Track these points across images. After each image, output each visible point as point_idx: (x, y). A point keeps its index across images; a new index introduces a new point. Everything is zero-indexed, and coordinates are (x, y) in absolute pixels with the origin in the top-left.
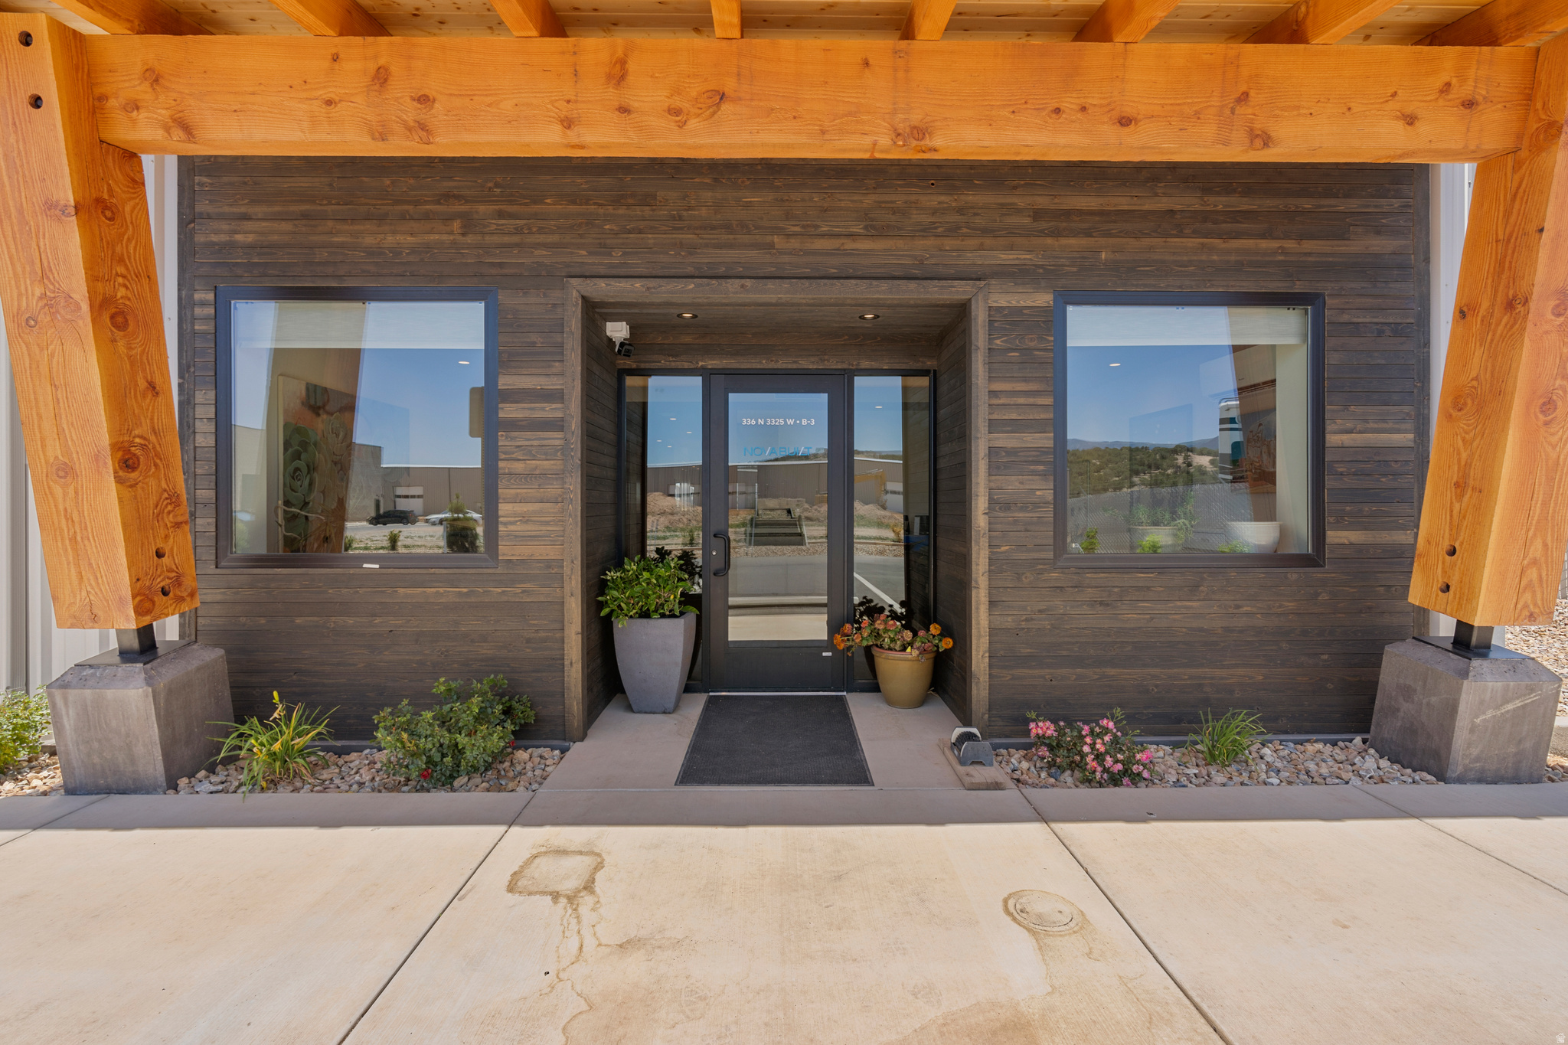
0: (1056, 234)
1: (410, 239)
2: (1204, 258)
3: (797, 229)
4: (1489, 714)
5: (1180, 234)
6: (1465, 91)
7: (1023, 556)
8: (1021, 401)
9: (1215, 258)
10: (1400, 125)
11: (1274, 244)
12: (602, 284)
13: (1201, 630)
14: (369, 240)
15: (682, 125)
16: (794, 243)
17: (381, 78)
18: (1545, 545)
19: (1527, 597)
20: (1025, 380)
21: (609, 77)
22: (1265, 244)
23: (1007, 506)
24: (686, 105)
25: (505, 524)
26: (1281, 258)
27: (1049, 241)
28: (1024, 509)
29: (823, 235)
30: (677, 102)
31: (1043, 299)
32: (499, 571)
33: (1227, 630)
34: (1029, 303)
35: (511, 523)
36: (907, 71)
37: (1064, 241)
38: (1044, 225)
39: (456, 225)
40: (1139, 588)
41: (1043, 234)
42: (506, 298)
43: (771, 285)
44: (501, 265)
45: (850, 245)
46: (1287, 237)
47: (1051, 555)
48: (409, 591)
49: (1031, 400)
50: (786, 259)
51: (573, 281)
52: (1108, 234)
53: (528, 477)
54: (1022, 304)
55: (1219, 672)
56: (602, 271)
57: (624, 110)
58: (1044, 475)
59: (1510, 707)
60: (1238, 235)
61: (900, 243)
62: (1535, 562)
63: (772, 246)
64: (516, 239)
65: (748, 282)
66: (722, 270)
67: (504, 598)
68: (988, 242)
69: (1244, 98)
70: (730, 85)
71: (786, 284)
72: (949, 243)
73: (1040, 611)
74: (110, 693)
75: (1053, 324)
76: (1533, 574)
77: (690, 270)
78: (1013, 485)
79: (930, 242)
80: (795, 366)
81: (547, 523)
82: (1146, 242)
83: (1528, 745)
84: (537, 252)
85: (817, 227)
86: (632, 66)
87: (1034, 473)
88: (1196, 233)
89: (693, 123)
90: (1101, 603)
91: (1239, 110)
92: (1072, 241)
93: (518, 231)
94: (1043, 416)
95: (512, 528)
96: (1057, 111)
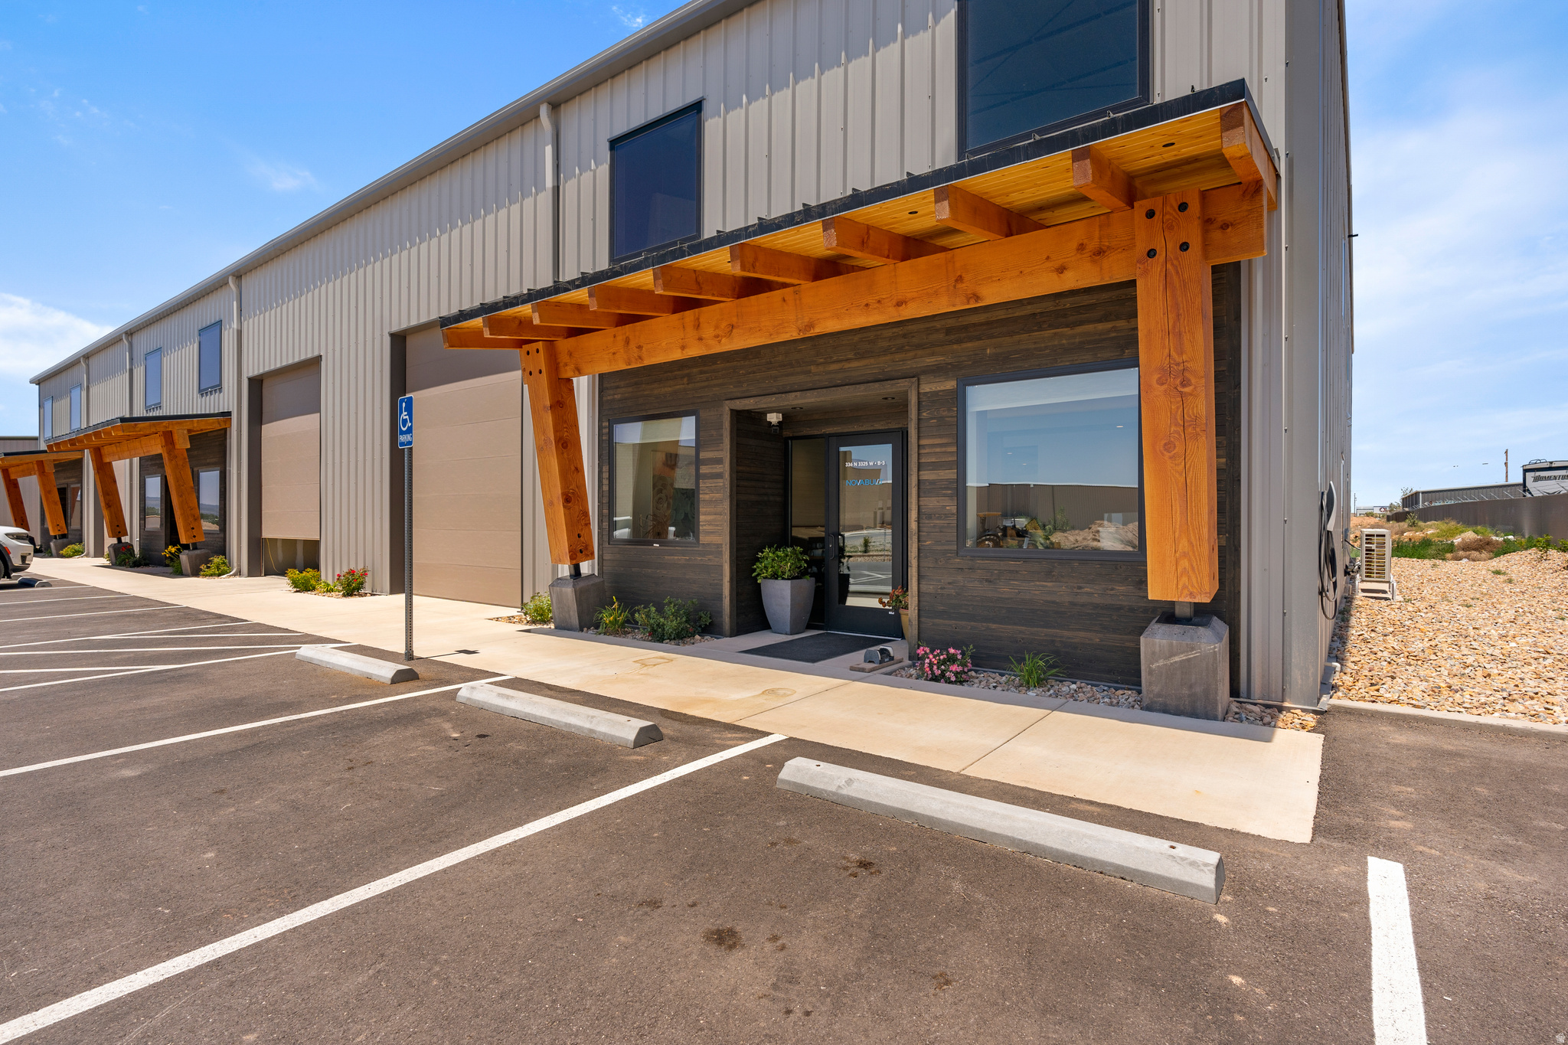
0: (959, 341)
1: (670, 389)
2: (1056, 343)
3: (822, 360)
4: (1161, 663)
5: (1040, 329)
7: (939, 548)
8: (938, 450)
9: (1064, 342)
10: (1054, 276)
11: (1108, 325)
12: (737, 402)
13: (1054, 602)
14: (656, 392)
15: (720, 342)
16: (821, 368)
17: (627, 342)
18: (1191, 543)
20: (940, 436)
21: (694, 326)
22: (1101, 326)
23: (930, 517)
24: (720, 333)
25: (702, 526)
26: (1113, 335)
27: (955, 347)
28: (939, 518)
29: (834, 362)
30: (718, 332)
31: (950, 385)
32: (700, 549)
33: (1073, 604)
34: (942, 388)
35: (705, 525)
36: (800, 300)
37: (964, 345)
38: (952, 337)
39: (685, 380)
40: (1011, 572)
41: (951, 343)
42: (702, 413)
43: (809, 394)
44: (701, 397)
45: (847, 365)
46: (1118, 318)
47: (955, 547)
48: (669, 557)
49: (943, 449)
50: (817, 378)
51: (727, 402)
52: (992, 337)
53: (710, 502)
54: (938, 389)
55: (1066, 633)
56: (739, 395)
57: (700, 339)
58: (950, 496)
59: (1177, 659)
60: (1081, 323)
61: (872, 361)
62: (1185, 555)
63: (810, 372)
64: (706, 384)
65: (798, 394)
66: (788, 388)
67: (702, 563)
68: (920, 352)
69: (960, 279)
70: (735, 320)
71: (815, 392)
72: (898, 357)
73: (949, 583)
74: (564, 589)
75: (957, 400)
76: (1185, 563)
77: (774, 390)
78: (931, 503)
79: (888, 358)
80: (872, 428)
81: (717, 525)
82: (1016, 338)
83: (1198, 689)
84: (714, 389)
85: (831, 357)
86: (701, 320)
87: (945, 495)
88: (1051, 327)
89: (724, 340)
90: (987, 580)
92: (969, 345)
93: (707, 380)
94: (950, 459)
95: (704, 528)
96: (867, 305)
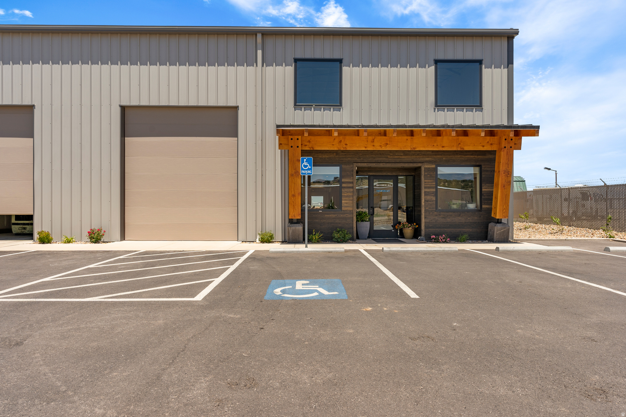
0: (436, 155)
1: (327, 156)
2: (461, 159)
3: (392, 154)
4: (499, 232)
5: (457, 155)
6: (491, 142)
7: (430, 210)
8: (430, 183)
9: (463, 159)
10: (482, 147)
11: (473, 156)
12: (360, 164)
13: (461, 222)
14: (320, 156)
15: (381, 148)
16: (392, 157)
17: (340, 142)
18: (506, 206)
19: (504, 214)
20: (431, 180)
21: (372, 141)
22: (472, 156)
23: (427, 201)
25: (343, 204)
26: (474, 159)
27: (435, 156)
28: (430, 202)
29: (396, 155)
30: (381, 145)
31: (434, 166)
32: (342, 212)
33: (465, 222)
34: (431, 167)
35: (345, 204)
36: (413, 140)
37: (437, 156)
38: (433, 154)
39: (335, 154)
40: (450, 215)
41: (433, 155)
42: (344, 166)
43: (388, 164)
44: (342, 161)
45: (401, 157)
46: (475, 155)
47: (435, 209)
48: (327, 215)
49: (431, 183)
50: (390, 159)
51: (355, 163)
52: (445, 155)
53: (347, 196)
54: (430, 167)
55: (464, 229)
56: (359, 162)
57: (373, 146)
58: (434, 196)
59: (502, 231)
60: (467, 155)
61: (409, 157)
62: (505, 209)
63: (388, 157)
64: (345, 156)
65: (384, 164)
66: (379, 161)
67: (343, 217)
68: (424, 156)
69: (460, 144)
70: (388, 143)
71: (390, 164)
72: (418, 157)
73: (433, 219)
74: (297, 228)
75: (436, 170)
76: (504, 211)
77: (374, 161)
78: (428, 198)
79: (414, 156)
80: (387, 174)
81: (350, 204)
82: (451, 156)
83: (505, 237)
84: (348, 158)
85: (395, 154)
86: (375, 140)
87: (432, 196)
88: (460, 155)
89: (383, 147)
90: (444, 218)
91: (459, 145)
92: (439, 156)
94: (434, 186)
95: (344, 205)
96: (434, 146)
